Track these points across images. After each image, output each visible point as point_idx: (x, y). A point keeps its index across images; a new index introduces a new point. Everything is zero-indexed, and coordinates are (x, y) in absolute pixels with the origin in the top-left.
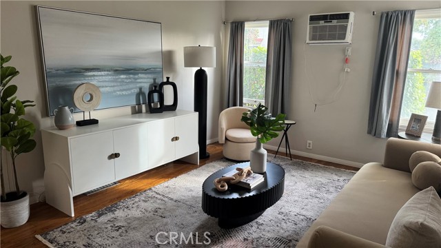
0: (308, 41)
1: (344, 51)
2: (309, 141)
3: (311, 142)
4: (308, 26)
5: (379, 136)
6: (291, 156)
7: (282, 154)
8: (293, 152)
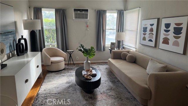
0: (74, 19)
1: (86, 23)
2: (77, 57)
3: (78, 57)
4: (73, 13)
5: (101, 51)
6: (74, 64)
7: (72, 64)
8: (75, 62)
